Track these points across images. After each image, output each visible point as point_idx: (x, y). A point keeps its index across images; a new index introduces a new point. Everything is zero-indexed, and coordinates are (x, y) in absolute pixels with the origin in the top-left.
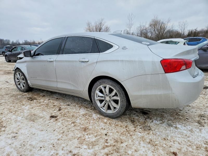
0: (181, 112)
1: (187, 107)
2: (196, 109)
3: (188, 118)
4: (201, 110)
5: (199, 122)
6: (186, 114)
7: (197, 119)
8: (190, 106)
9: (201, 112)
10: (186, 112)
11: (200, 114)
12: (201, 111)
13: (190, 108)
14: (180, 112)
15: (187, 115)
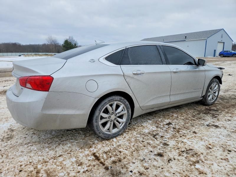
0: (32, 133)
1: (28, 141)
2: (17, 144)
3: (24, 130)
4: (11, 146)
5: (13, 131)
6: (27, 133)
7: (14, 133)
8: (26, 144)
9: (12, 142)
10: (27, 134)
11: (12, 140)
12: (11, 144)
13: (25, 142)
14: (34, 132)
15: (25, 132)
